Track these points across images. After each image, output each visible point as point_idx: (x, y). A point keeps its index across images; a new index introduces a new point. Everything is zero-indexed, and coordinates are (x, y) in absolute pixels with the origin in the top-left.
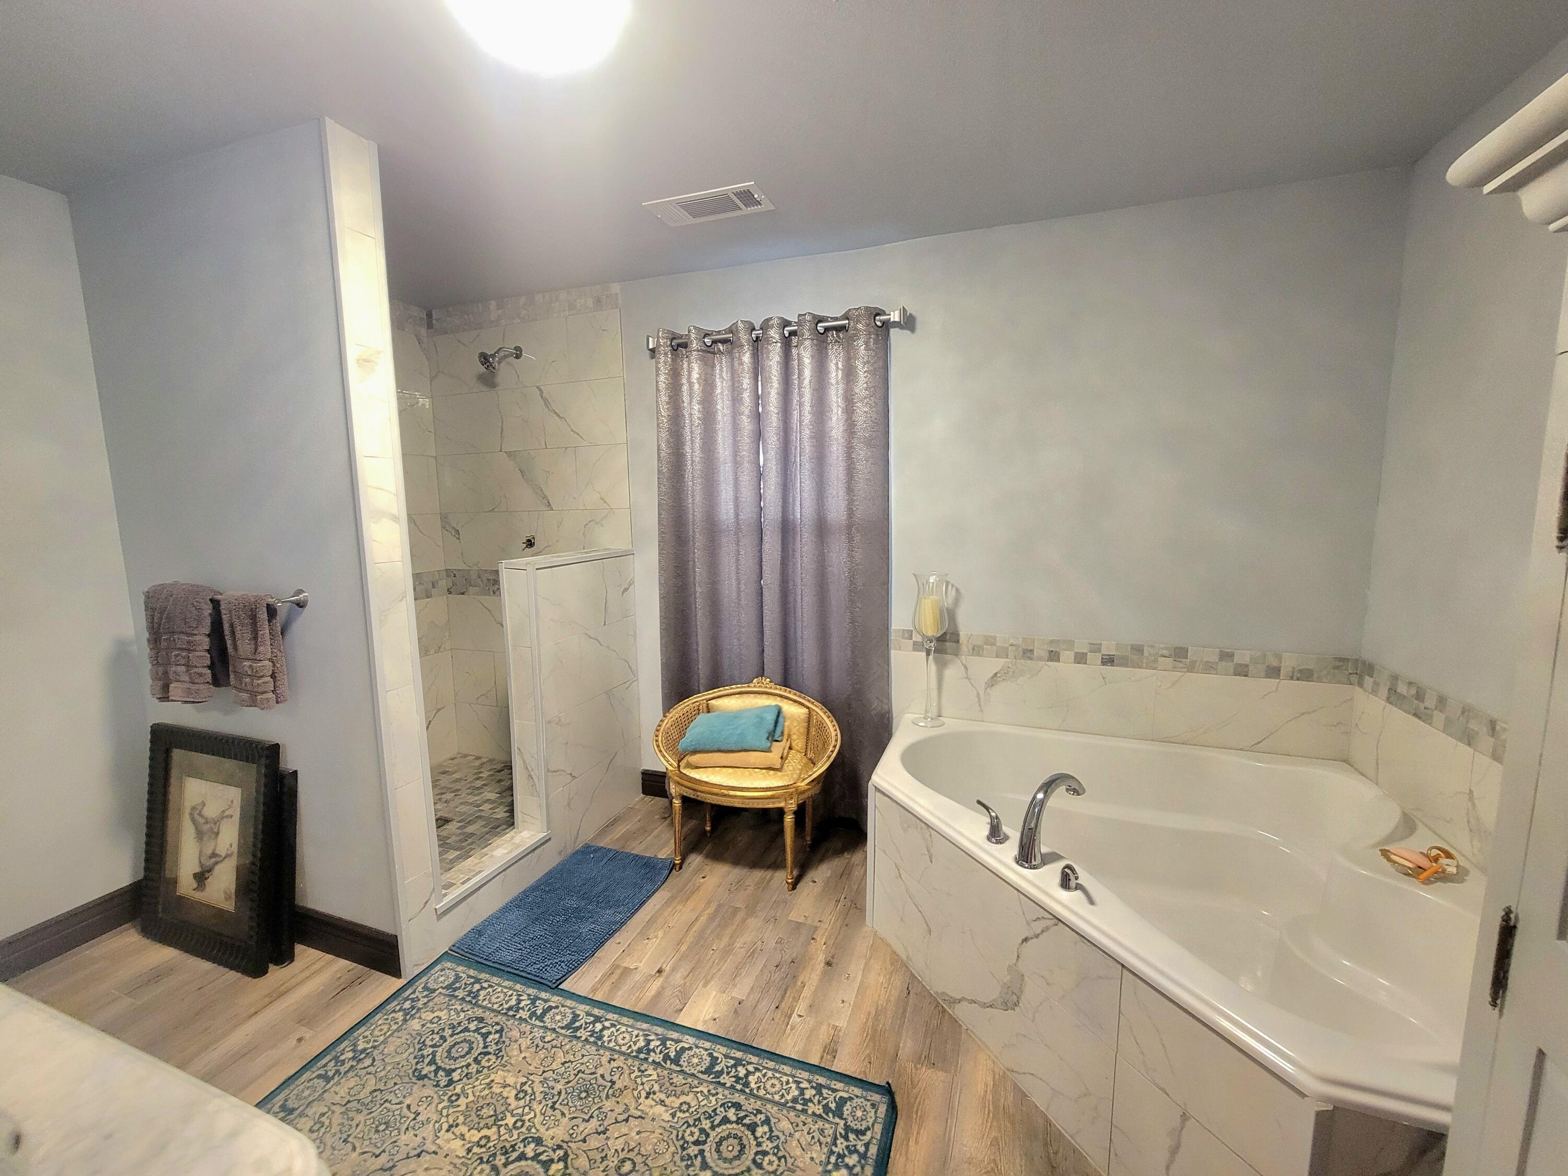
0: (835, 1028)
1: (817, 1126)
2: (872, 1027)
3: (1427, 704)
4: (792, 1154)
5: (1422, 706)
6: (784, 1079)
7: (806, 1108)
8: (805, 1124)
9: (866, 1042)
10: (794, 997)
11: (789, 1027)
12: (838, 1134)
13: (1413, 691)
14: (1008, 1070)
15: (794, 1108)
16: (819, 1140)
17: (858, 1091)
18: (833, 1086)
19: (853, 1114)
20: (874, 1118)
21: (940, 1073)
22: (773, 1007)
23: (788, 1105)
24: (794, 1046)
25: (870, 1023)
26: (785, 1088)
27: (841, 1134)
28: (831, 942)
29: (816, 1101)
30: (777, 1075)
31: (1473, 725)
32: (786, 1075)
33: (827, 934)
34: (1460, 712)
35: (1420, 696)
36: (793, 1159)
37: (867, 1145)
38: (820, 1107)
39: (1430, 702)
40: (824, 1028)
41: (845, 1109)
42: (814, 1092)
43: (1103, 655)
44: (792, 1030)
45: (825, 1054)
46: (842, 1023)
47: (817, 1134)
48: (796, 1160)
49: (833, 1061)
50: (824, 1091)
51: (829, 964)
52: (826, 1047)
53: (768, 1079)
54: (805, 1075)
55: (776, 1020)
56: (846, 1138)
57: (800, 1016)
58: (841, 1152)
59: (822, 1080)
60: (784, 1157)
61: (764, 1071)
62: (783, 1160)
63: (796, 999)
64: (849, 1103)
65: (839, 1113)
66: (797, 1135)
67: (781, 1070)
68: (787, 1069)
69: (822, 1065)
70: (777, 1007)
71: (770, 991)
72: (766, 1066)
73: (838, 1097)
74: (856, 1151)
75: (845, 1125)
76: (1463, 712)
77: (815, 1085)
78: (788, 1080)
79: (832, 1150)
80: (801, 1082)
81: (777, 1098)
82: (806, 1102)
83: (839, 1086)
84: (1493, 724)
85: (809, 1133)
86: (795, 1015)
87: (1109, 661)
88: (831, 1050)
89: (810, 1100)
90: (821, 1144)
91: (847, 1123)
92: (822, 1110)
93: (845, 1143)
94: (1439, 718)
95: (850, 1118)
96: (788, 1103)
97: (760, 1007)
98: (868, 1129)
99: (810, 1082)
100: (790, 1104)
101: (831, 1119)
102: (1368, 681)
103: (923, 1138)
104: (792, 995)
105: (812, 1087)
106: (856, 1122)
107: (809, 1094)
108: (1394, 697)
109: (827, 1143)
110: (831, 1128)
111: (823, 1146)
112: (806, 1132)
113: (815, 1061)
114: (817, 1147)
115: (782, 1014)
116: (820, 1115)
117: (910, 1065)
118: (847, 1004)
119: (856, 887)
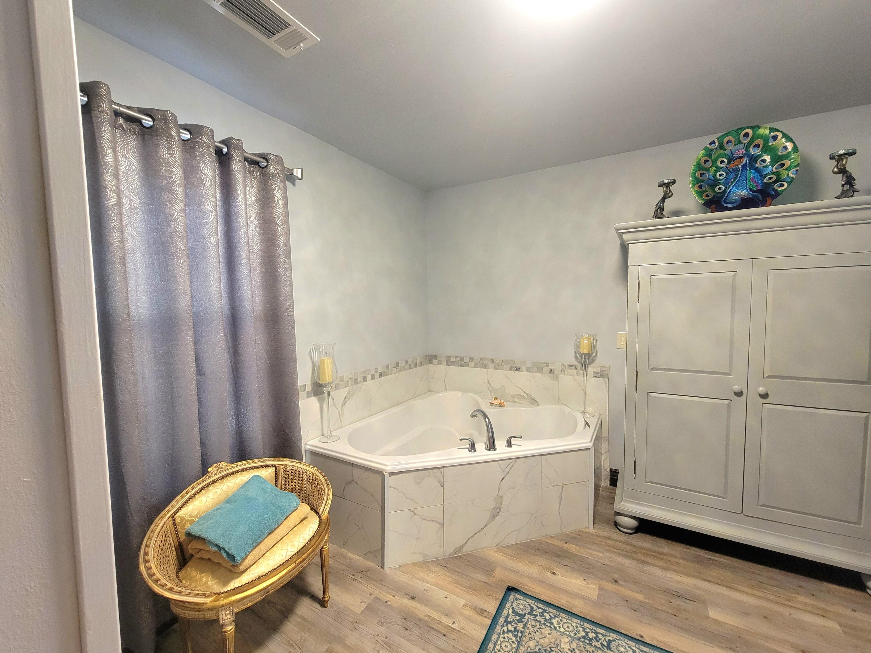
0: (465, 606)
1: (531, 628)
2: (466, 588)
3: (465, 361)
4: (548, 644)
5: (463, 363)
6: (501, 639)
7: (520, 631)
8: (530, 634)
9: (477, 593)
10: (438, 623)
11: (461, 631)
12: (534, 619)
13: (459, 359)
14: (496, 546)
15: (520, 638)
16: (539, 629)
17: (508, 604)
18: (506, 615)
19: (522, 609)
20: (524, 601)
21: (497, 569)
22: (444, 638)
23: (519, 640)
24: (478, 631)
25: (464, 589)
26: (507, 640)
27: (534, 618)
28: (394, 593)
29: (516, 625)
30: (499, 643)
31: (485, 362)
32: (498, 638)
33: (385, 593)
34: (479, 360)
35: (462, 359)
36: (551, 643)
37: (539, 608)
38: (519, 624)
39: (467, 360)
40: (464, 612)
41: (519, 612)
42: (509, 625)
43: (379, 373)
44: (464, 630)
45: (484, 615)
46: (462, 602)
47: (536, 629)
48: (551, 642)
49: (489, 612)
50: (509, 620)
51: (413, 598)
52: (479, 614)
53: (502, 649)
54: (498, 627)
55: (455, 638)
56: (536, 616)
57: (454, 623)
58: (544, 620)
59: (502, 620)
60: (550, 648)
61: (496, 650)
62: (552, 649)
63: (439, 623)
64: (516, 610)
65: (522, 616)
66: (537, 639)
67: (495, 640)
68: (494, 637)
69: (492, 618)
70: (444, 635)
71: (429, 637)
72: (492, 648)
73: (512, 614)
74: (542, 613)
75: (528, 614)
76: (481, 360)
77: (505, 624)
78: (502, 637)
79: (543, 624)
80: (504, 631)
81: (514, 646)
82: (516, 630)
83: (505, 612)
84: (492, 360)
85: (535, 633)
86: (453, 626)
87: (381, 375)
88: (481, 612)
89: (515, 628)
90: (540, 628)
91: (527, 613)
92: (521, 624)
93: (539, 617)
94: (472, 364)
95: (524, 611)
96: (517, 640)
97: (442, 647)
98: (530, 605)
99: (503, 626)
100: (518, 639)
101: (526, 620)
102: (435, 361)
103: (532, 586)
104: (436, 624)
105: (507, 625)
106: (526, 609)
107: (510, 627)
108: (449, 362)
109: (539, 625)
110: (531, 621)
111: (541, 627)
112: (535, 634)
113: (489, 622)
114: (543, 630)
115: (451, 633)
116: (524, 625)
117: (492, 579)
118: (448, 596)
119: (345, 567)
